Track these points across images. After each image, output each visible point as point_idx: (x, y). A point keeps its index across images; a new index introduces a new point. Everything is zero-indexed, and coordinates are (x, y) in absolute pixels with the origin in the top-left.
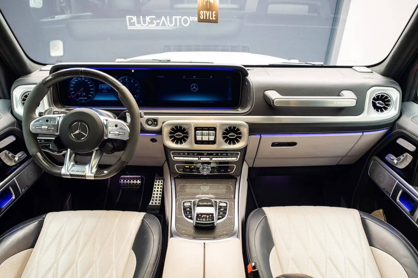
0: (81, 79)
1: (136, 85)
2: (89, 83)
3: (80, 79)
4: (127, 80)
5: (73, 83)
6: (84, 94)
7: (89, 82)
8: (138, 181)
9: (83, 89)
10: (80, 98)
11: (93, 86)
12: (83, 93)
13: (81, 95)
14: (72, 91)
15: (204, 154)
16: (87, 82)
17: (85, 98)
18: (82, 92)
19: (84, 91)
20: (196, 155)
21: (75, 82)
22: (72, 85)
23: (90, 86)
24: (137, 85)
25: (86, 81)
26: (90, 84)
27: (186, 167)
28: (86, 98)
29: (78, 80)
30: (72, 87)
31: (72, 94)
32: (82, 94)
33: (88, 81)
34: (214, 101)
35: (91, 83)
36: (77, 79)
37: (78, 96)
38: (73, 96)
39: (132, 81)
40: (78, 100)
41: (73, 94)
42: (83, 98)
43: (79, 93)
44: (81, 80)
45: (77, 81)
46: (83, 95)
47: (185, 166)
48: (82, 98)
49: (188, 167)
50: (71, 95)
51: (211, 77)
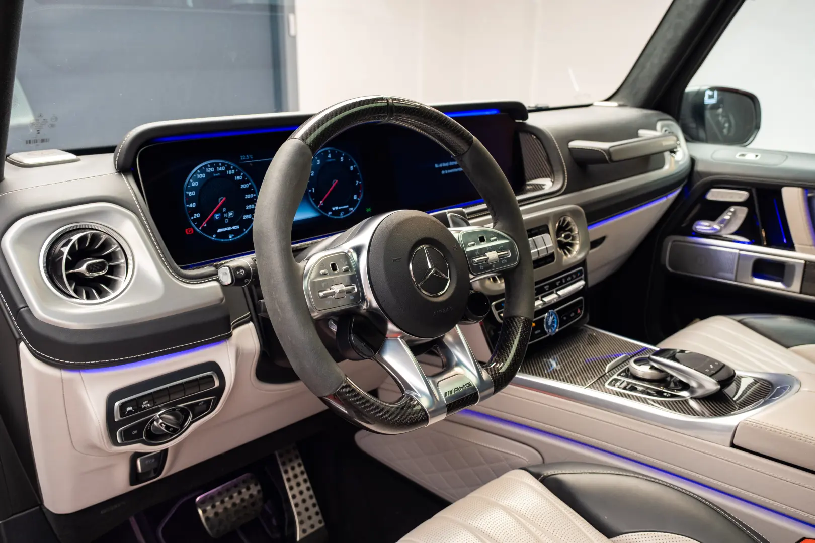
0: (216, 169)
1: (352, 168)
2: (238, 178)
3: (212, 170)
4: (329, 156)
5: (193, 184)
6: (231, 214)
7: (239, 175)
9: (224, 198)
10: (219, 231)
11: (251, 186)
12: (226, 212)
13: (222, 218)
14: (194, 211)
16: (233, 176)
17: (234, 228)
18: (224, 210)
19: (228, 206)
21: (199, 180)
22: (190, 194)
23: (242, 186)
24: (354, 168)
25: (230, 172)
26: (244, 181)
28: (238, 227)
29: (207, 174)
30: (191, 200)
31: (194, 220)
32: (225, 215)
33: (238, 174)
35: (244, 176)
36: (202, 171)
37: (213, 226)
38: (198, 226)
39: (342, 159)
40: (214, 236)
41: (199, 222)
42: (229, 229)
43: (216, 212)
44: (216, 171)
45: (203, 176)
46: (227, 218)
48: (225, 229)
50: (192, 227)
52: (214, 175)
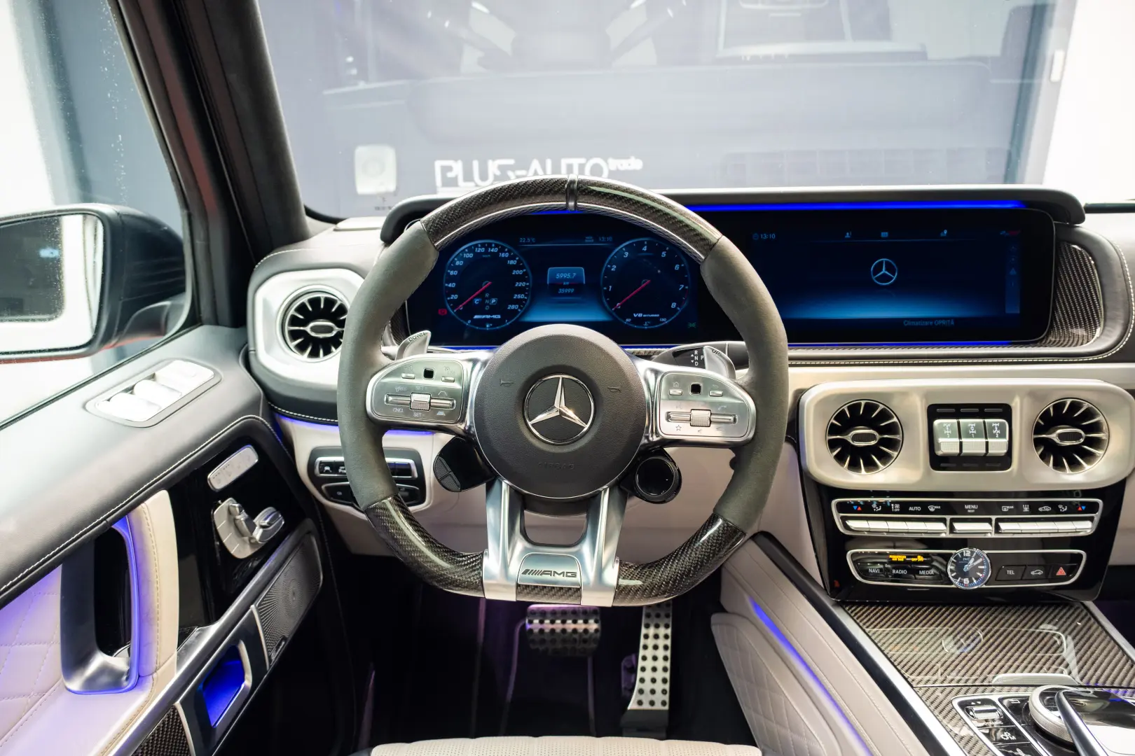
0: (486, 250)
1: (677, 267)
2: (512, 262)
3: (483, 250)
4: (645, 249)
5: (457, 263)
6: (494, 301)
7: (514, 259)
8: (591, 621)
9: (489, 283)
10: (476, 317)
11: (525, 274)
12: (489, 298)
13: (482, 304)
14: (452, 291)
15: (966, 507)
16: (506, 259)
17: (494, 317)
18: (487, 295)
19: (493, 292)
20: (936, 512)
21: (466, 260)
22: (452, 273)
23: (515, 272)
24: (680, 267)
25: (503, 255)
26: (517, 267)
27: (895, 558)
28: (499, 317)
29: (476, 254)
30: (451, 279)
31: (450, 302)
32: (487, 301)
33: (512, 258)
34: (956, 320)
35: (519, 262)
36: (470, 250)
37: (470, 310)
38: (453, 308)
39: (664, 254)
40: (469, 321)
41: (455, 304)
42: (488, 317)
43: (477, 297)
44: (487, 252)
45: (471, 256)
46: (488, 304)
47: (891, 556)
48: (484, 317)
49: (901, 558)
50: (446, 308)
51: (945, 232)
52: (484, 256)
